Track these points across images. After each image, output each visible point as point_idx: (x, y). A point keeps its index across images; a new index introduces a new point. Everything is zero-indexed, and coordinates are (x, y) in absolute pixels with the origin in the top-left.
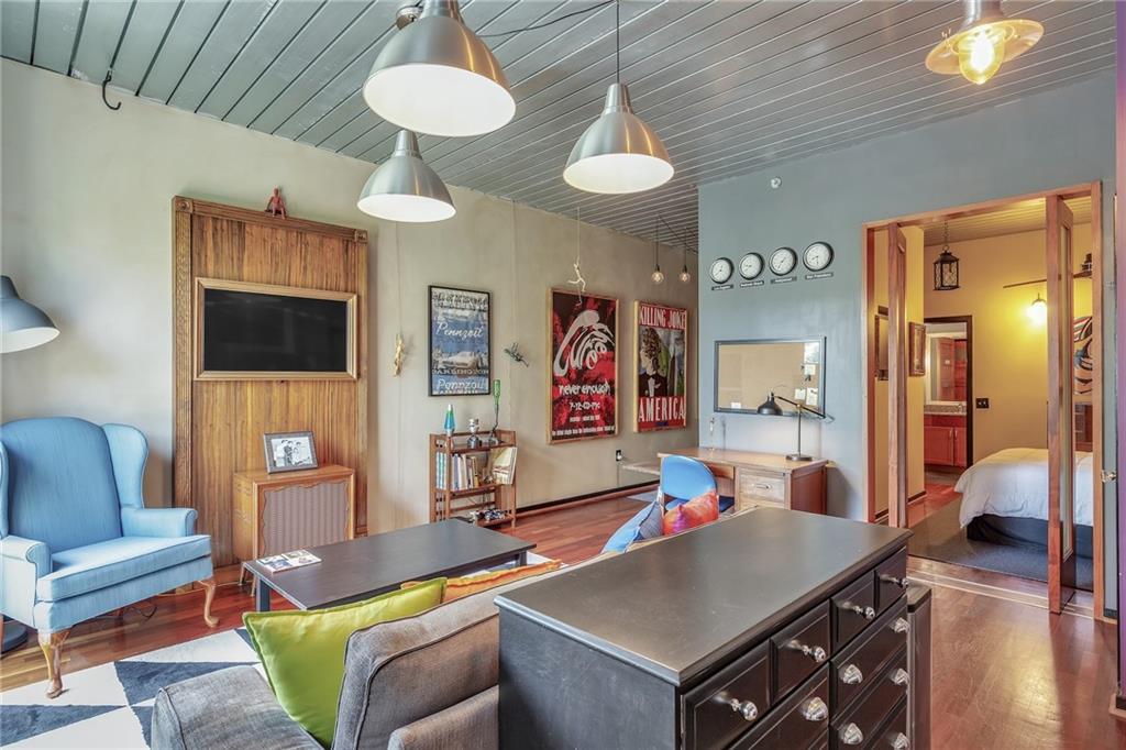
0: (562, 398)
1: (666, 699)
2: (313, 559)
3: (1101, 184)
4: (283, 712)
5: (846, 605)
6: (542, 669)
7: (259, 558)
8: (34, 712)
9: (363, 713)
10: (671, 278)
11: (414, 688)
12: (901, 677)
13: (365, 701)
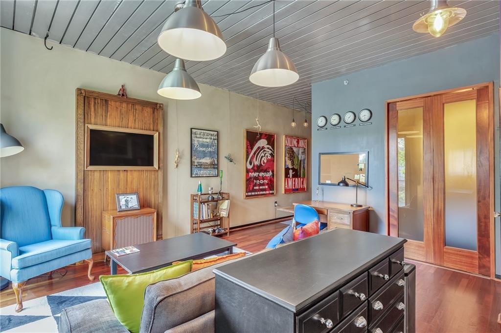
0: (251, 178)
1: (290, 319)
2: (136, 250)
3: (493, 83)
4: (118, 321)
5: (376, 273)
6: (234, 303)
7: (113, 249)
8: (10, 319)
9: (151, 323)
10: (299, 125)
11: (175, 311)
12: (401, 306)
13: (153, 317)
